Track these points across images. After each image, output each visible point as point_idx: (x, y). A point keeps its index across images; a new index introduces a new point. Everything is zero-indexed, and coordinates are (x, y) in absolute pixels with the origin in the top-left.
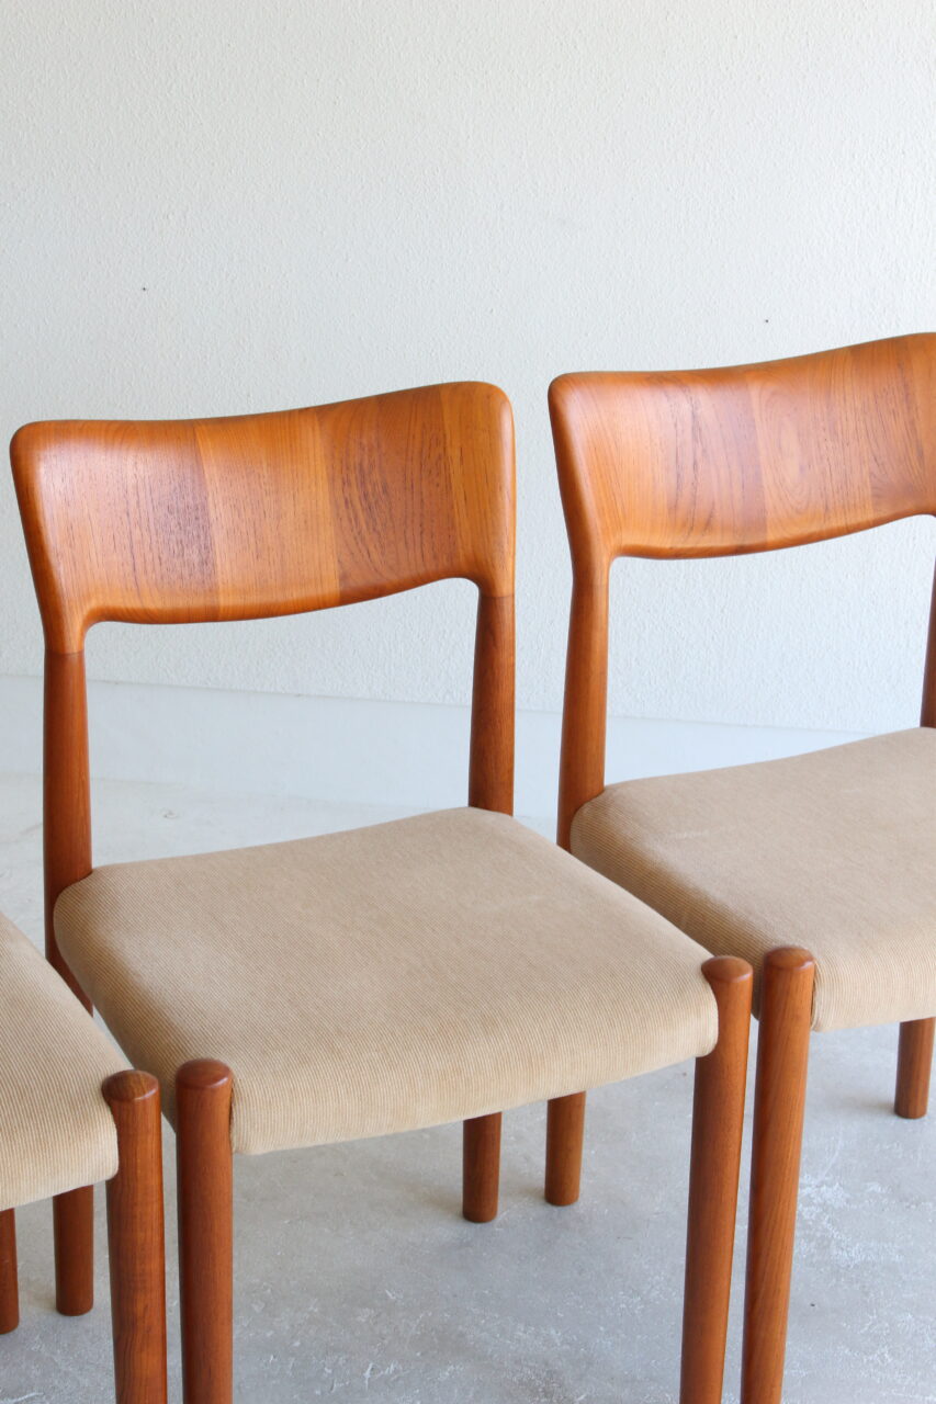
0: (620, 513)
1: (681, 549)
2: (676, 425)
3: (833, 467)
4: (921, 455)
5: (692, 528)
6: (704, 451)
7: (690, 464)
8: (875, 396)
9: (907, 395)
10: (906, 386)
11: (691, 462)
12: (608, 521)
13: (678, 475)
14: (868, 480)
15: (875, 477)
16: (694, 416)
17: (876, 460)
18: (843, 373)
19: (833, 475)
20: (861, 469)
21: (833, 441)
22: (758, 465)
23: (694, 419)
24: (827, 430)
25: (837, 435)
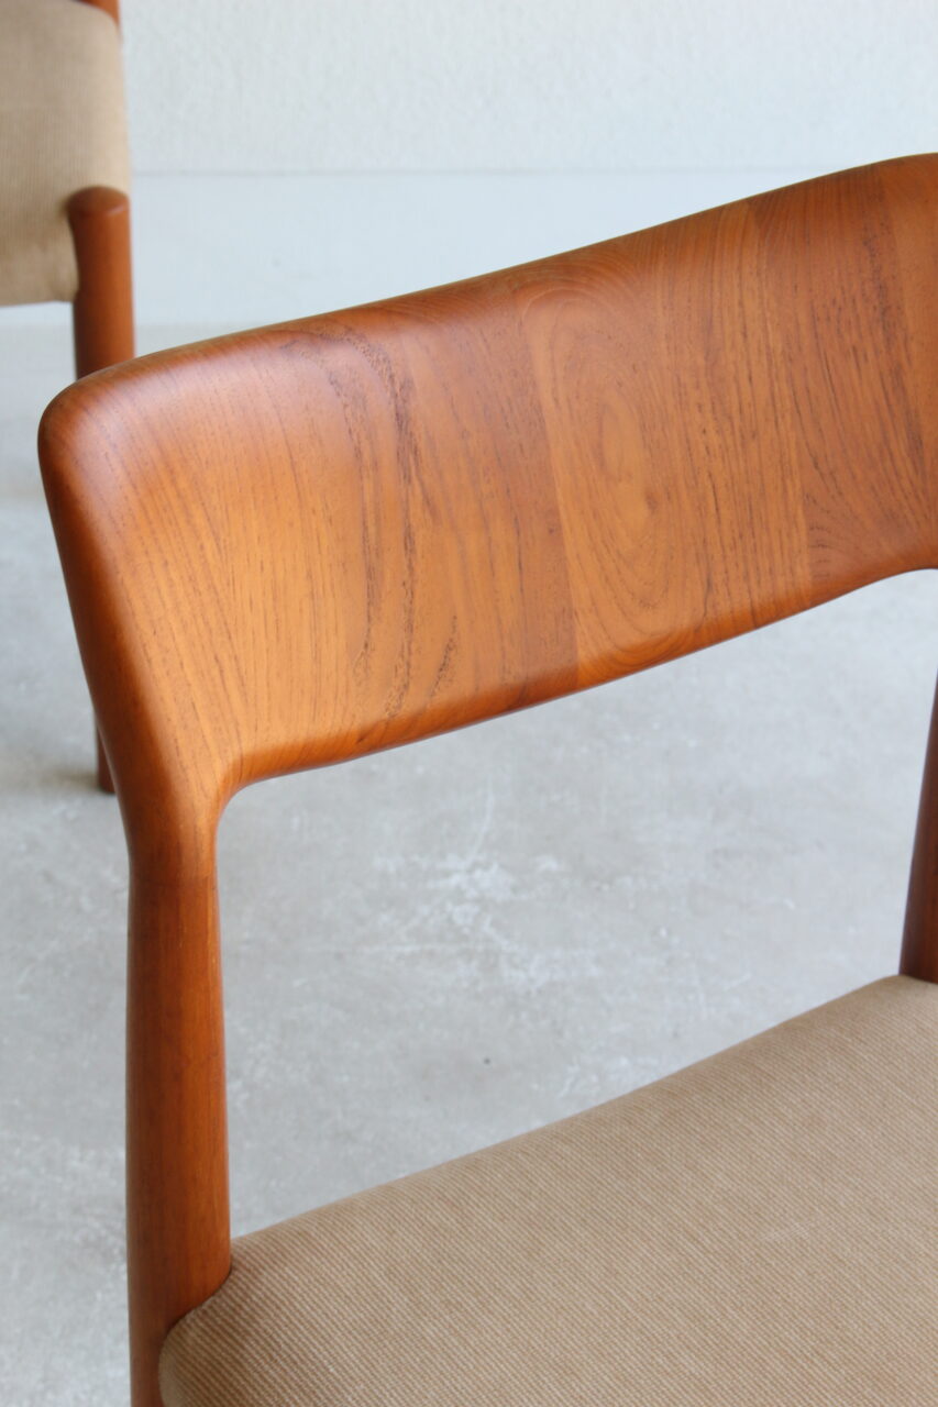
3: (722, 491)
8: (814, 317)
9: (885, 310)
10: (882, 289)
14: (801, 515)
15: (816, 502)
17: (817, 465)
18: (740, 268)
19: (723, 511)
20: (785, 490)
21: (719, 432)
22: (554, 512)
23: (400, 426)
24: (708, 407)
25: (730, 418)
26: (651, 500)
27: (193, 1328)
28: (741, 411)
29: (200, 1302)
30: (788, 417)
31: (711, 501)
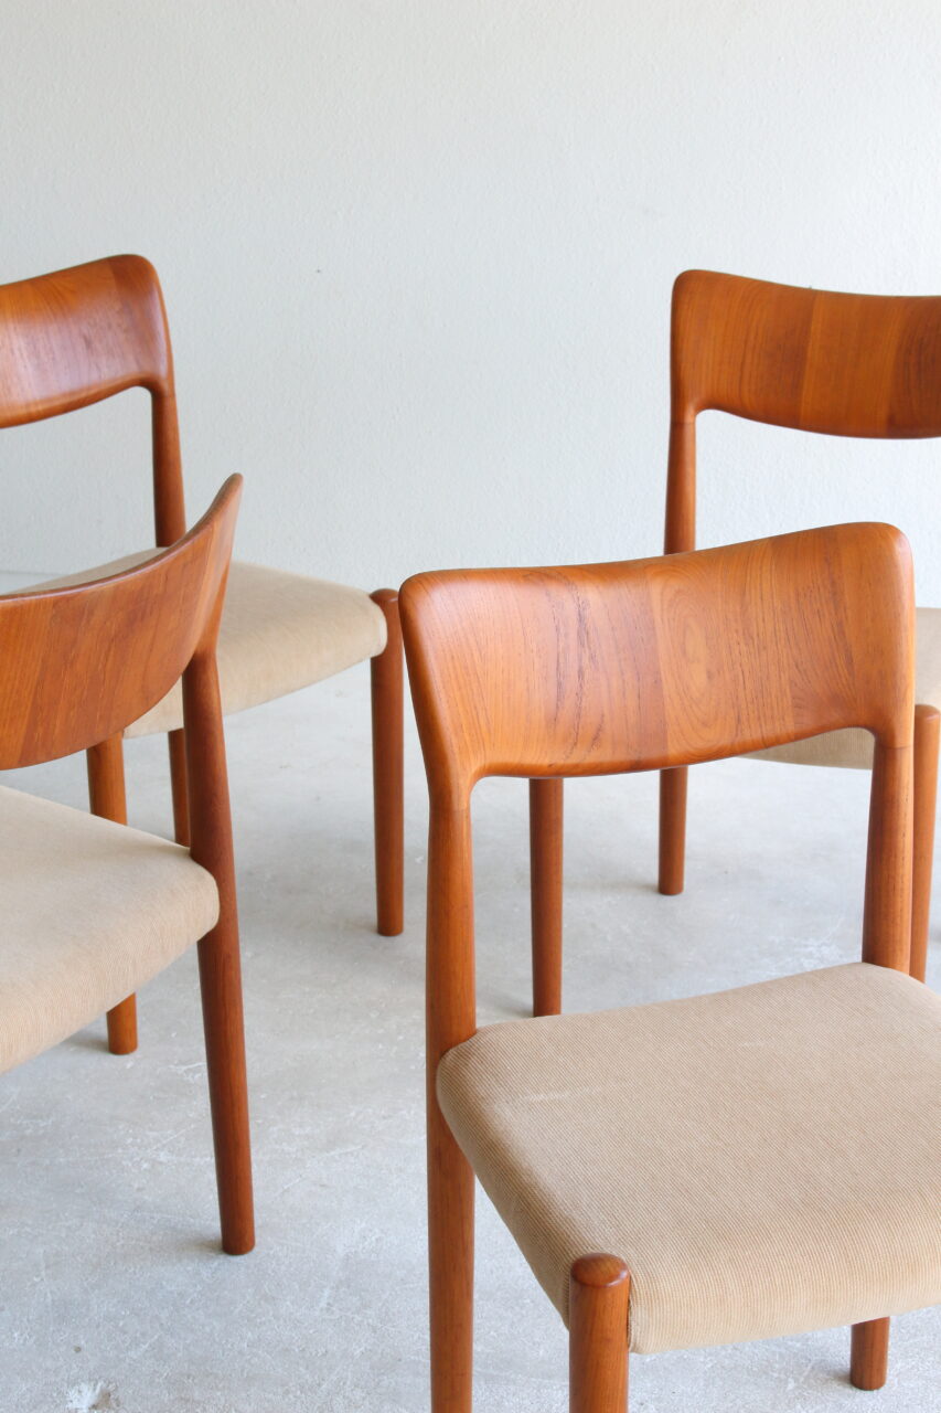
0: (484, 729)
1: (562, 767)
2: (557, 629)
3: (747, 674)
4: (850, 661)
5: (575, 744)
6: (592, 658)
7: (574, 673)
8: (798, 595)
9: (835, 594)
10: (833, 583)
11: (577, 668)
12: (467, 738)
13: (559, 685)
14: (788, 690)
15: (796, 685)
16: (581, 618)
17: (797, 667)
18: (761, 568)
19: (747, 683)
20: (780, 677)
21: (746, 644)
22: (658, 672)
23: (580, 620)
24: (741, 632)
25: (752, 638)
26: (710, 676)
27: (451, 1055)
28: (758, 635)
29: (456, 1044)
30: (783, 642)
31: (741, 678)
